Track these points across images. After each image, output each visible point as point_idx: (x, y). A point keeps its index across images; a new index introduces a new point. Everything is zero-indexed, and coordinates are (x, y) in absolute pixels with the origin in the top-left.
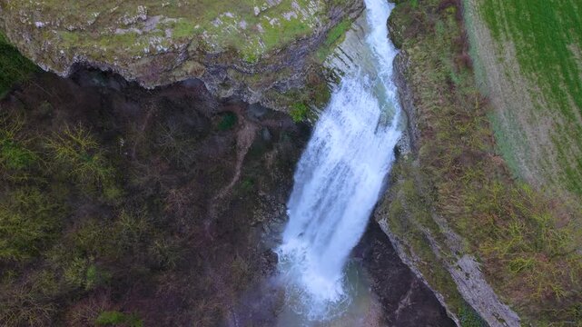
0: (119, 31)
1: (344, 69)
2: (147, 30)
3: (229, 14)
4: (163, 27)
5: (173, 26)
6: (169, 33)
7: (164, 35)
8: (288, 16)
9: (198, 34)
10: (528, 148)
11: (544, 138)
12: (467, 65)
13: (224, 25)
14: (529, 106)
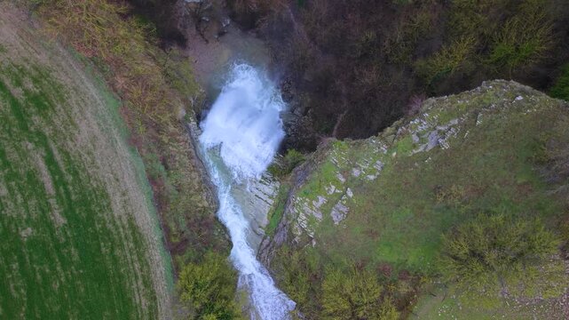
0: (456, 122)
1: (261, 186)
2: (434, 133)
3: (372, 177)
4: (423, 141)
5: (415, 146)
6: (415, 139)
7: (418, 135)
8: (322, 200)
9: (391, 148)
10: (95, 114)
11: (83, 127)
12: (153, 180)
13: (371, 165)
14: (97, 153)
